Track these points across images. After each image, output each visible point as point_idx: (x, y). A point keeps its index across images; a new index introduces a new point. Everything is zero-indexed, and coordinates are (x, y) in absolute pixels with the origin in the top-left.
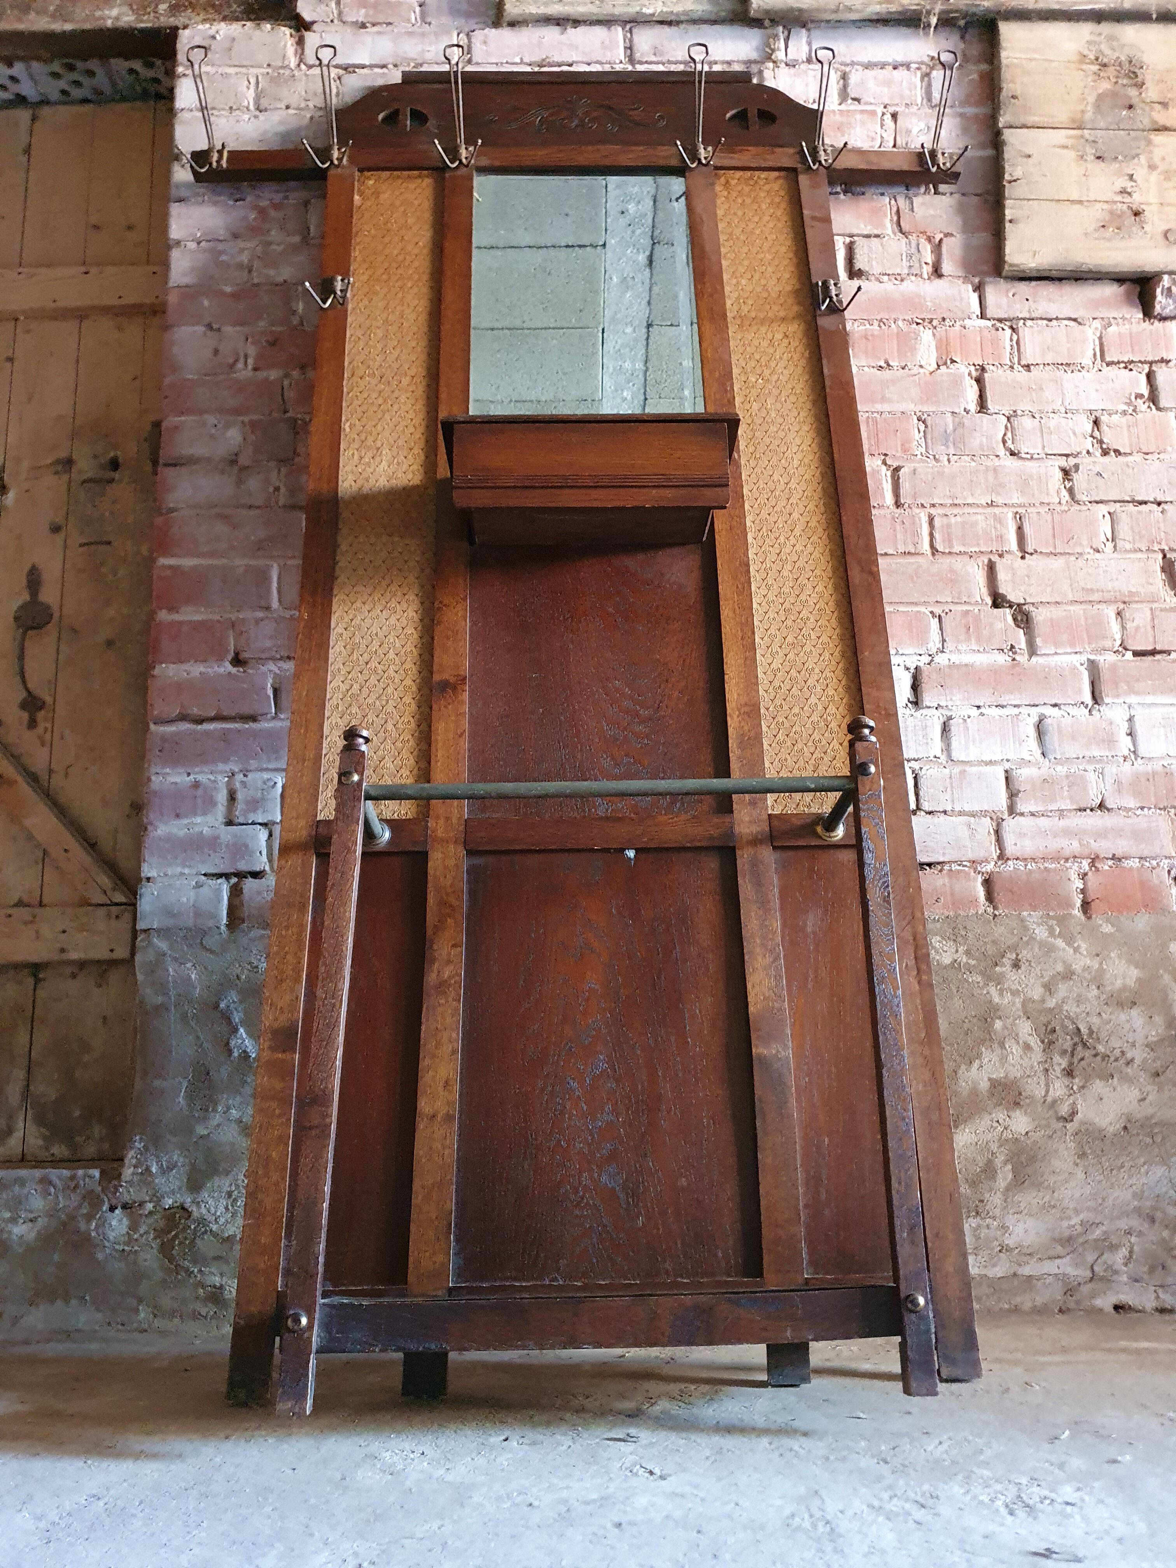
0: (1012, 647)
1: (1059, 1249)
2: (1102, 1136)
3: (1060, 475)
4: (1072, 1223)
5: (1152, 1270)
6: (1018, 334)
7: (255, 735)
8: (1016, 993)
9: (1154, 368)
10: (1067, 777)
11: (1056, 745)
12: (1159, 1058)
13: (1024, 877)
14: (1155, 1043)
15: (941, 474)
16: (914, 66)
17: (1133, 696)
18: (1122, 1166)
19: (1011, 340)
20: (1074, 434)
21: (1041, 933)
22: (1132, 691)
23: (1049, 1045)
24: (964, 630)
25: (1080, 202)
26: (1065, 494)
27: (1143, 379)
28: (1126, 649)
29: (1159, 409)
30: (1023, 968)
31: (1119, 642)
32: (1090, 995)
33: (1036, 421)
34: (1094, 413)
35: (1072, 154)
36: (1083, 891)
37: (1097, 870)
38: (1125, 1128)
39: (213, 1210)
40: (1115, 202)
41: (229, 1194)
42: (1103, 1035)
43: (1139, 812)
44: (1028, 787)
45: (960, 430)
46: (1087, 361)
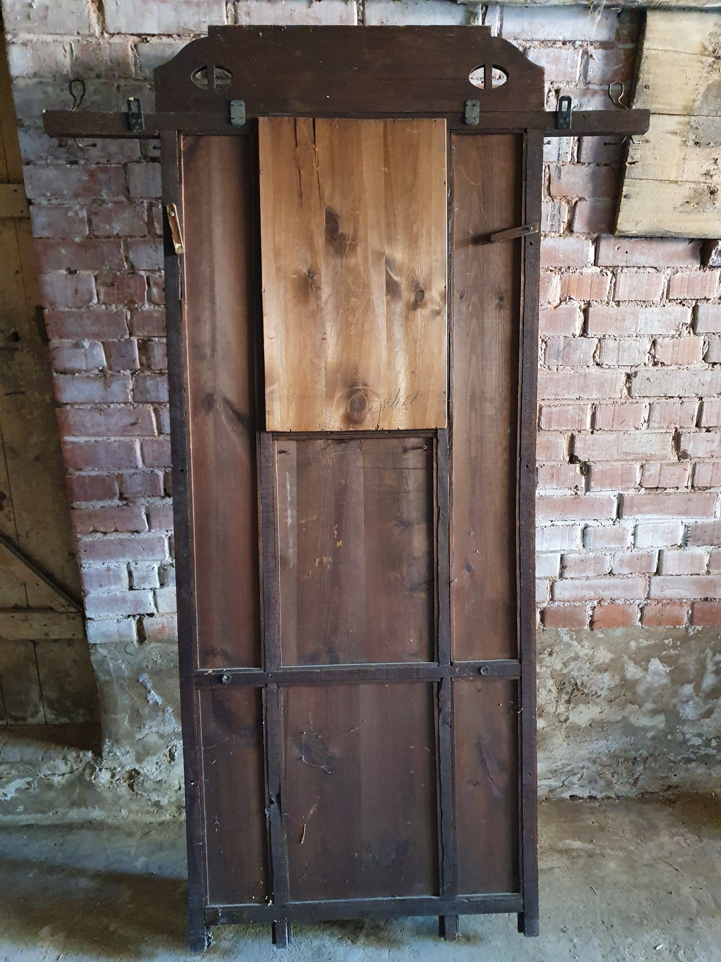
0: (577, 486)
1: (550, 776)
2: (578, 728)
3: (624, 378)
4: (558, 764)
5: (590, 782)
6: (616, 278)
7: (138, 542)
8: (547, 667)
9: (699, 304)
10: (594, 558)
11: (592, 542)
12: (613, 694)
13: (562, 610)
14: (613, 688)
15: (551, 379)
16: (578, 43)
17: (639, 515)
18: (586, 741)
19: (611, 283)
20: (639, 352)
21: (566, 638)
22: (640, 512)
23: (560, 690)
24: (550, 476)
25: (676, 182)
26: (625, 391)
27: (690, 311)
28: (642, 486)
29: (695, 333)
30: (554, 655)
31: (638, 483)
32: (585, 667)
33: (617, 342)
34: (654, 337)
35: (678, 139)
36: (592, 616)
37: (601, 605)
38: (590, 725)
39: (150, 771)
40: (700, 183)
41: (157, 763)
42: (588, 685)
43: (630, 576)
44: (572, 564)
45: (567, 349)
46: (657, 299)
